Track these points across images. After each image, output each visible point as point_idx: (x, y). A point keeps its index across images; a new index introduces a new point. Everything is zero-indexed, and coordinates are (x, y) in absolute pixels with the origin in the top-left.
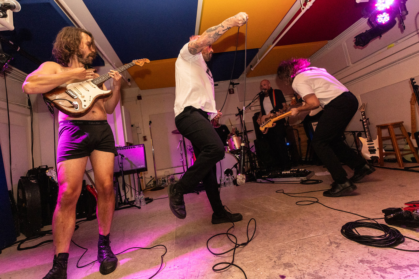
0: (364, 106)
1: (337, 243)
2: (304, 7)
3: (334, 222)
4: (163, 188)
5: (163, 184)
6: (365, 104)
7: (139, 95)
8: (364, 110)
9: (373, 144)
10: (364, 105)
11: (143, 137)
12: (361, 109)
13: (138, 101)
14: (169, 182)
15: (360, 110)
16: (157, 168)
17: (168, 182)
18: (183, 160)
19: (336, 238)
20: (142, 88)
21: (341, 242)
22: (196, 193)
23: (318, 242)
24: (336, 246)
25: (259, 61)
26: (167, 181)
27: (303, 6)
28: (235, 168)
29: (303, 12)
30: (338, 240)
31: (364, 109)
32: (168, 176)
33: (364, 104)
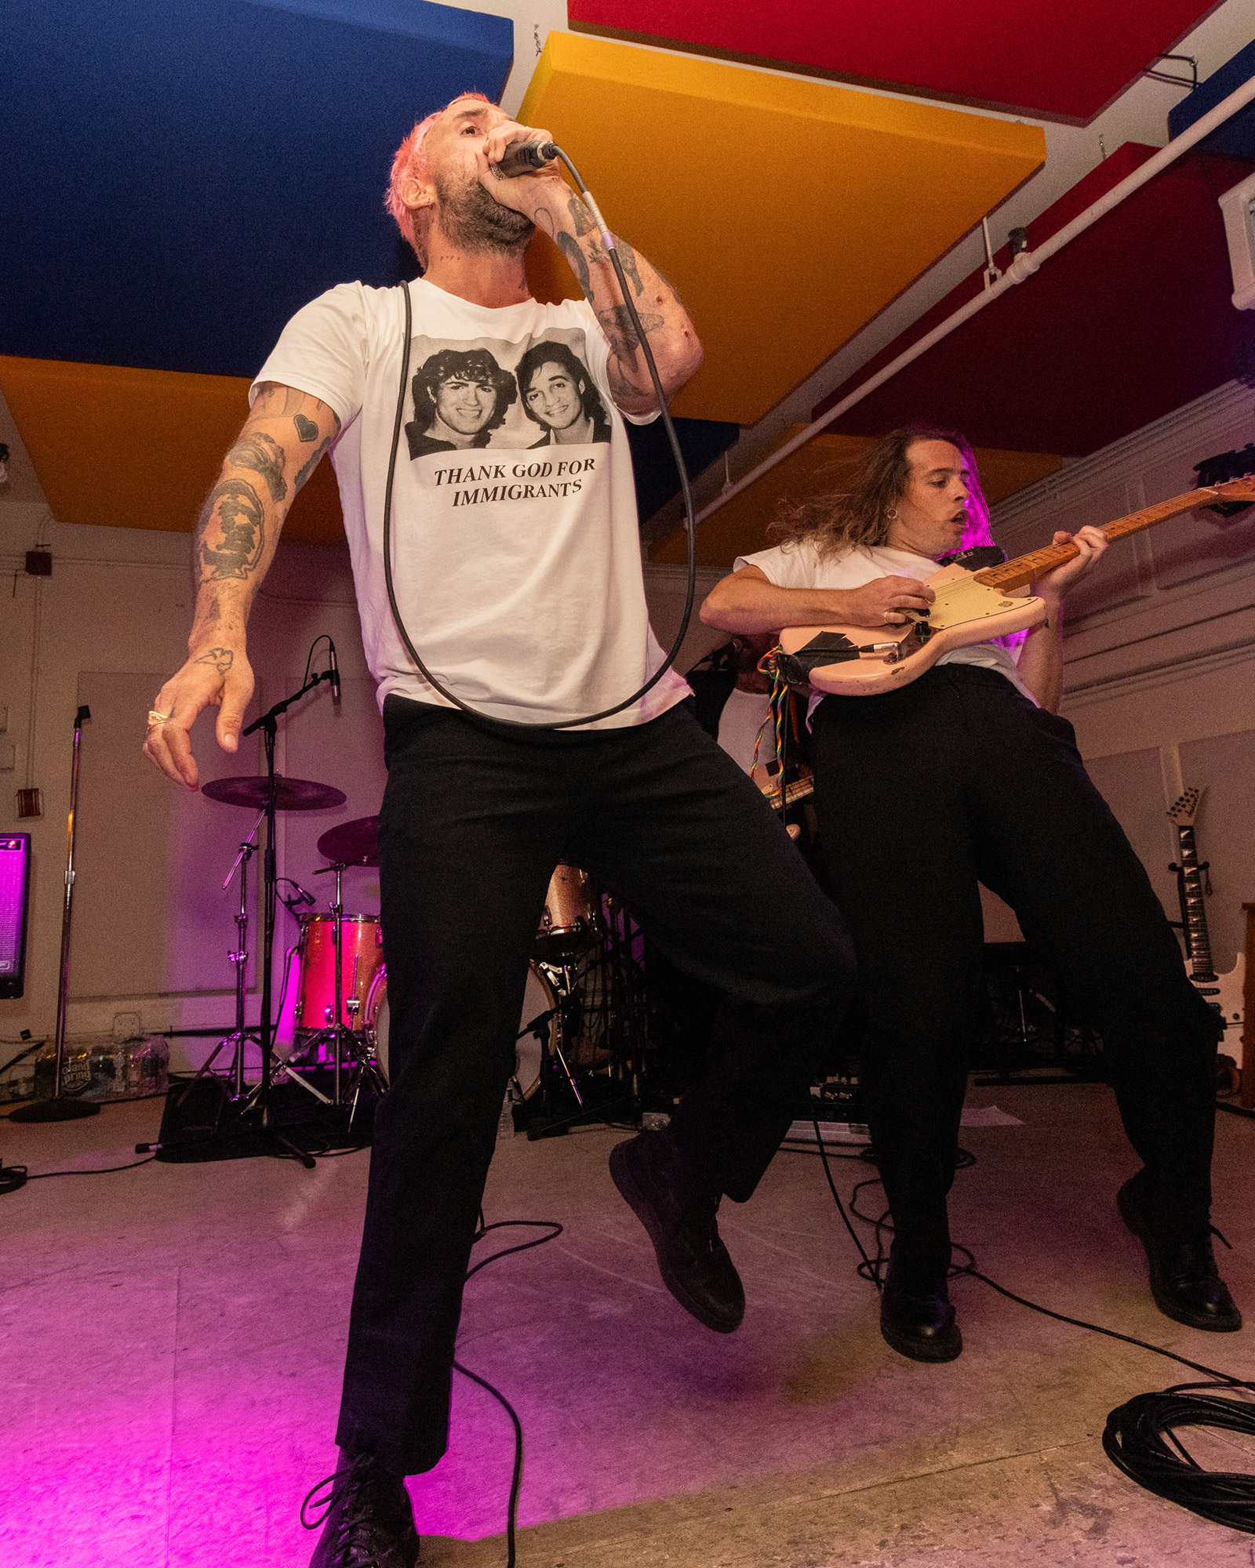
0: (1192, 799)
1: (1089, 1510)
2: (999, 273)
3: (1061, 1385)
4: (91, 1110)
5: (93, 1084)
6: (1197, 791)
7: (40, 550)
8: (1189, 822)
9: (1217, 991)
10: (1192, 796)
11: (20, 791)
12: (1180, 811)
13: (28, 582)
14: (134, 1077)
15: (1175, 816)
16: (73, 990)
17: (125, 1076)
18: (245, 960)
19: (1083, 1481)
20: (61, 514)
21: (1111, 1503)
22: (296, 1157)
23: (995, 1497)
24: (1088, 1523)
25: (730, 490)
26: (125, 1068)
27: (991, 264)
28: (535, 1037)
29: (990, 292)
30: (1095, 1493)
31: (1190, 814)
32: (133, 1039)
33: (1193, 793)
